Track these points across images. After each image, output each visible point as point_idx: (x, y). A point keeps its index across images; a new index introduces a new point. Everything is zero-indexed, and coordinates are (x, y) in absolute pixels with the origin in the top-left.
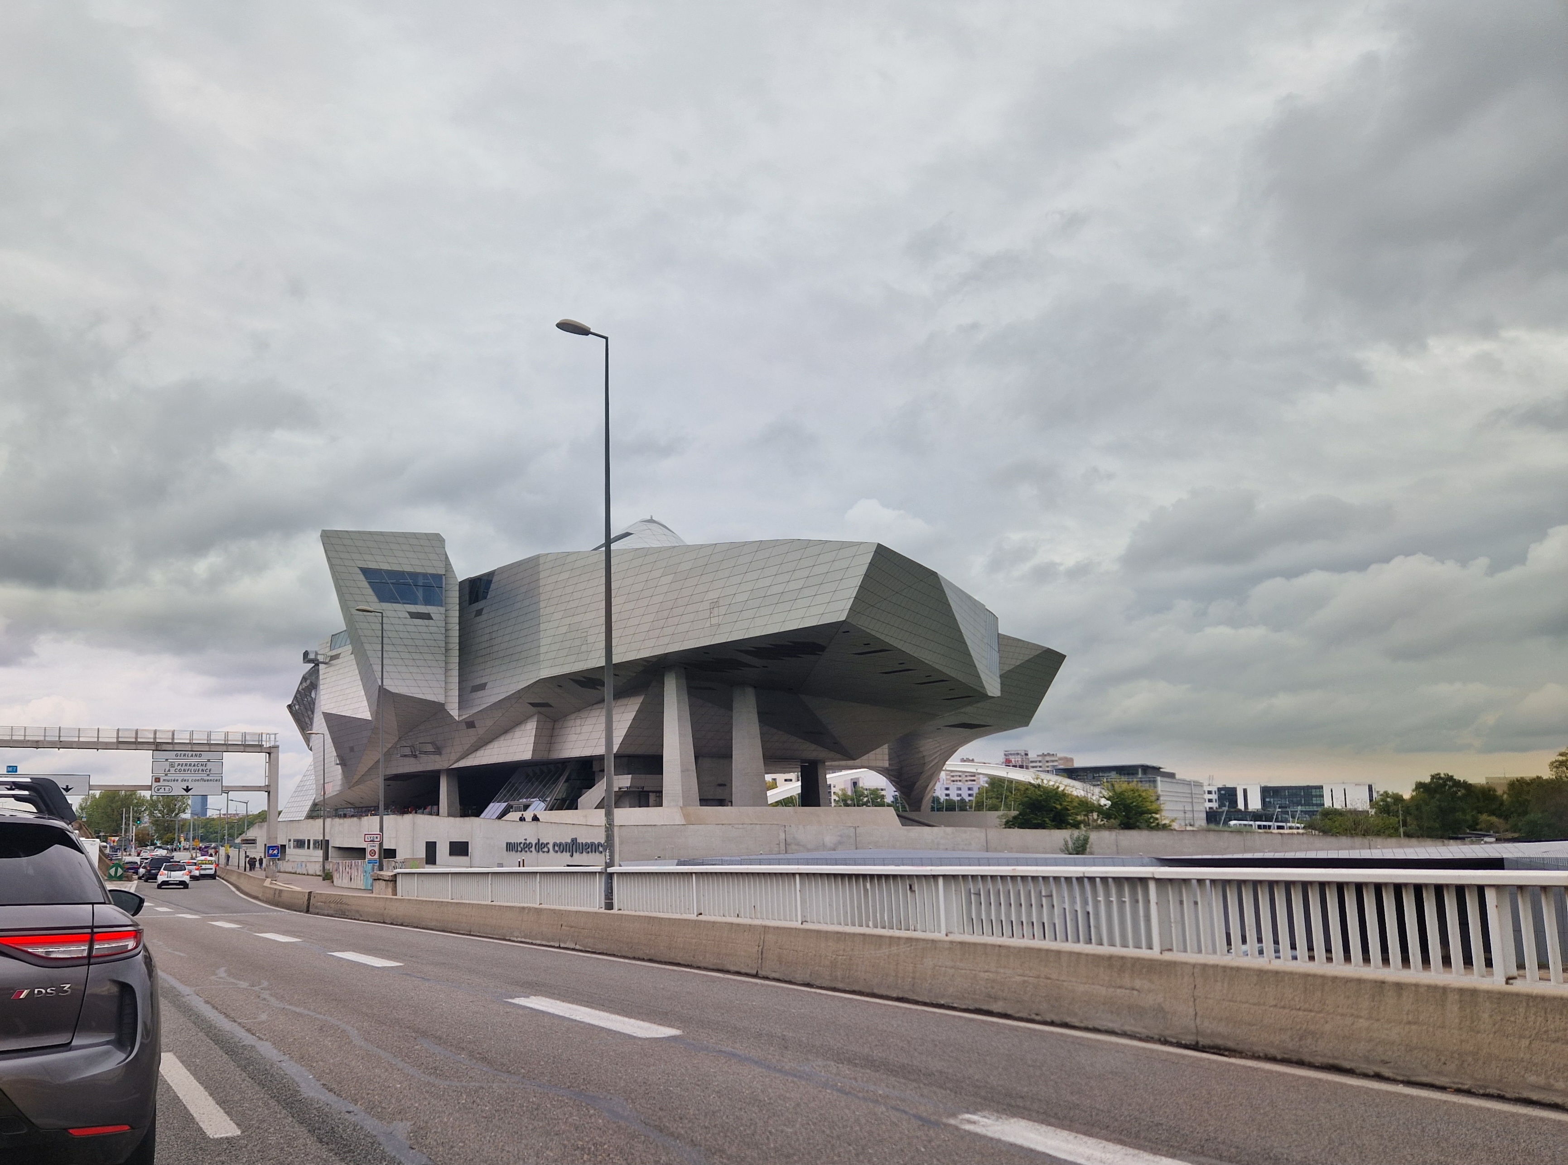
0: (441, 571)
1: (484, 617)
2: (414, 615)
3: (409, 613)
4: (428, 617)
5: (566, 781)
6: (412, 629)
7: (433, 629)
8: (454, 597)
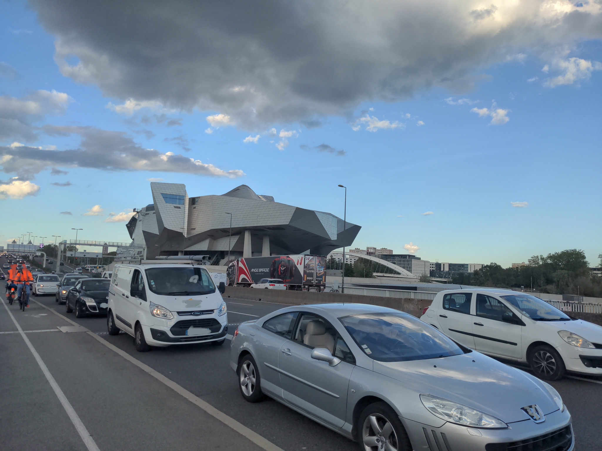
0: (184, 195)
1: (196, 209)
2: (175, 207)
3: (174, 206)
4: (179, 208)
5: (216, 257)
6: (175, 211)
7: (180, 212)
8: (187, 202)
